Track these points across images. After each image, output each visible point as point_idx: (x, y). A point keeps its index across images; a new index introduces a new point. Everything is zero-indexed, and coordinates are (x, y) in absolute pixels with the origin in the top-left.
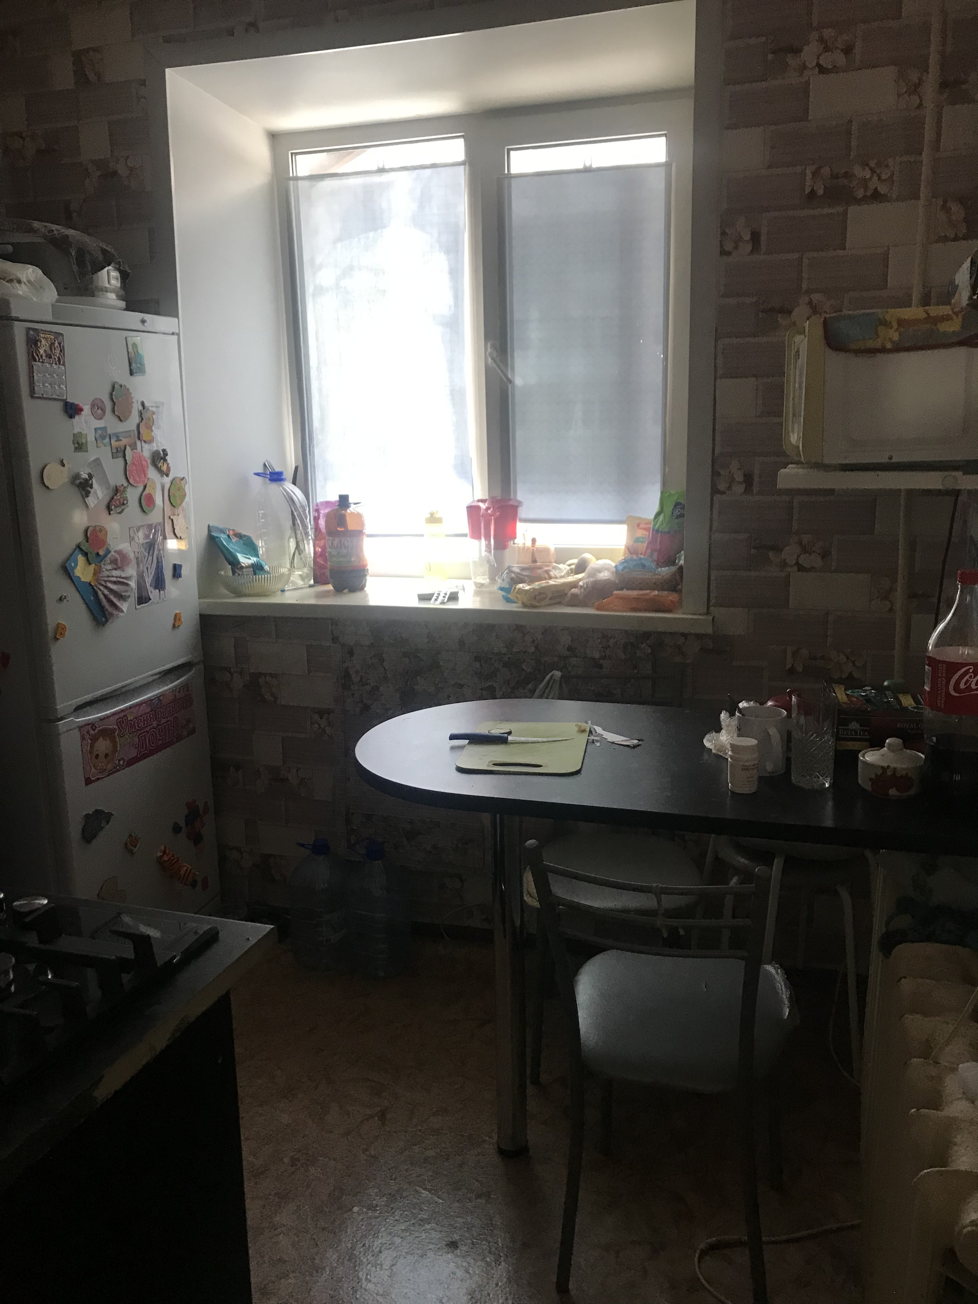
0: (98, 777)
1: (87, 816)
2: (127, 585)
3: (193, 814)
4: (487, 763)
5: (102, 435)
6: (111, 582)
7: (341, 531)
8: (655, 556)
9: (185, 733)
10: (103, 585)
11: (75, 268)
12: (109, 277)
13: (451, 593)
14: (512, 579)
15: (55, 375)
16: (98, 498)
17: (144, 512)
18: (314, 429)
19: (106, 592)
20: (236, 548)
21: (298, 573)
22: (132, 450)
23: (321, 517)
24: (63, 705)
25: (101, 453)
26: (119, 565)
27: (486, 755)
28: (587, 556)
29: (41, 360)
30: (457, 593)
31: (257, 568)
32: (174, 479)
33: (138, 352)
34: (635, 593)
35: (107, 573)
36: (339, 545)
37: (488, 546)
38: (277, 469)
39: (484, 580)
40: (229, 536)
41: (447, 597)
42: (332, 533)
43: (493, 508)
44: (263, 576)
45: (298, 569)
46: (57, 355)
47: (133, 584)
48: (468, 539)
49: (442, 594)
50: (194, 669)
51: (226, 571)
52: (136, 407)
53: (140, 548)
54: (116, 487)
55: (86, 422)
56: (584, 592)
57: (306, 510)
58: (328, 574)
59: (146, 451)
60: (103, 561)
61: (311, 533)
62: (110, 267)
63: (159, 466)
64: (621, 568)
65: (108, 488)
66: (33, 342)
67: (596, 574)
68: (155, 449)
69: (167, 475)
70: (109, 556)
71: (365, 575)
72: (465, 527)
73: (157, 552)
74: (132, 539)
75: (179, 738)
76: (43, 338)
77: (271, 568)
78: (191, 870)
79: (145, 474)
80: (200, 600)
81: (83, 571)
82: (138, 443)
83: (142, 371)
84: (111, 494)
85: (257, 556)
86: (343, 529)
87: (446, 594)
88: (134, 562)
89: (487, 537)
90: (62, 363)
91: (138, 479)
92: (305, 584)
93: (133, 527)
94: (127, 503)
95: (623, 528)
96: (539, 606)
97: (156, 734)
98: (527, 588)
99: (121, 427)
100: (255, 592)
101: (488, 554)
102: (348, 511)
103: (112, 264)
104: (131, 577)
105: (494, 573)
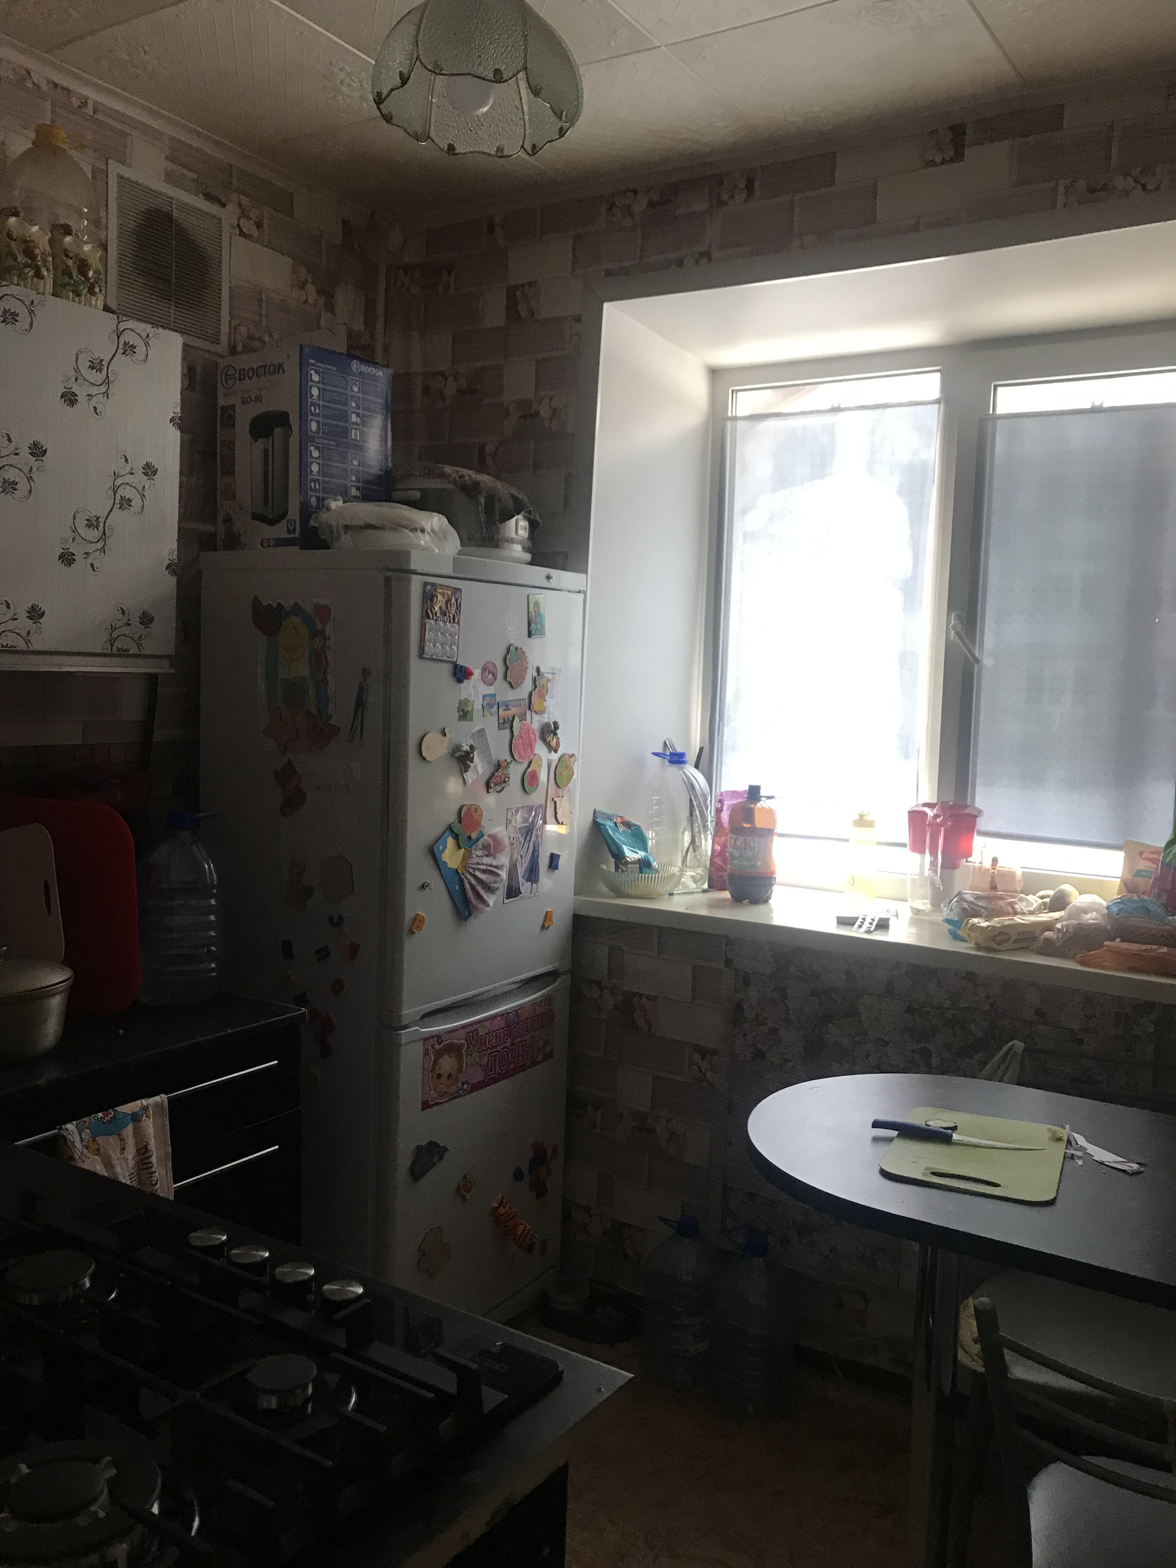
0: (437, 1101)
1: (419, 1148)
2: (497, 875)
3: (540, 1158)
4: (922, 1170)
5: (491, 703)
6: (479, 870)
7: (746, 828)
8: (1164, 898)
9: (541, 1057)
10: (470, 873)
11: (483, 518)
12: (518, 527)
13: (880, 920)
14: (964, 910)
15: (447, 634)
16: (478, 773)
17: (525, 790)
18: (726, 705)
19: (473, 882)
20: (622, 838)
21: (689, 873)
22: (520, 721)
23: (725, 809)
24: (409, 1011)
25: (487, 723)
26: (492, 852)
27: (922, 1158)
28: (1067, 887)
29: (435, 618)
30: (887, 920)
31: (644, 865)
32: (562, 756)
33: (539, 612)
34: (1135, 947)
35: (476, 860)
36: (743, 846)
37: (933, 864)
38: (679, 750)
39: (924, 905)
40: (615, 824)
41: (875, 924)
42: (736, 829)
43: (944, 817)
44: (650, 875)
45: (692, 868)
46: (452, 612)
47: (504, 874)
48: (907, 851)
49: (868, 920)
50: (559, 980)
51: (609, 866)
52: (531, 673)
53: (517, 832)
54: (499, 761)
55: (474, 687)
56: (1062, 938)
57: (707, 800)
58: (726, 878)
59: (535, 722)
60: (474, 846)
61: (711, 826)
62: (520, 517)
63: (548, 740)
64: (1115, 910)
65: (489, 763)
66: (428, 598)
67: (1080, 915)
68: (546, 721)
69: (556, 751)
70: (482, 840)
71: (771, 885)
72: (904, 835)
73: (535, 839)
74: (508, 822)
75: (534, 1063)
76: (440, 593)
77: (660, 865)
78: (529, 1230)
79: (531, 749)
80: (576, 897)
81: (451, 856)
82: (528, 713)
83: (541, 632)
84: (492, 770)
85: (645, 849)
86: (749, 826)
87: (873, 920)
88: (508, 849)
89: (933, 853)
90: (456, 621)
91: (523, 755)
92: (697, 888)
93: (512, 808)
94: (508, 781)
95: (1121, 855)
96: (1000, 951)
97: (508, 1055)
98: (984, 924)
99: (512, 695)
100: (639, 893)
101: (933, 874)
102: (759, 805)
103: (522, 513)
104: (502, 866)
105: (938, 898)
